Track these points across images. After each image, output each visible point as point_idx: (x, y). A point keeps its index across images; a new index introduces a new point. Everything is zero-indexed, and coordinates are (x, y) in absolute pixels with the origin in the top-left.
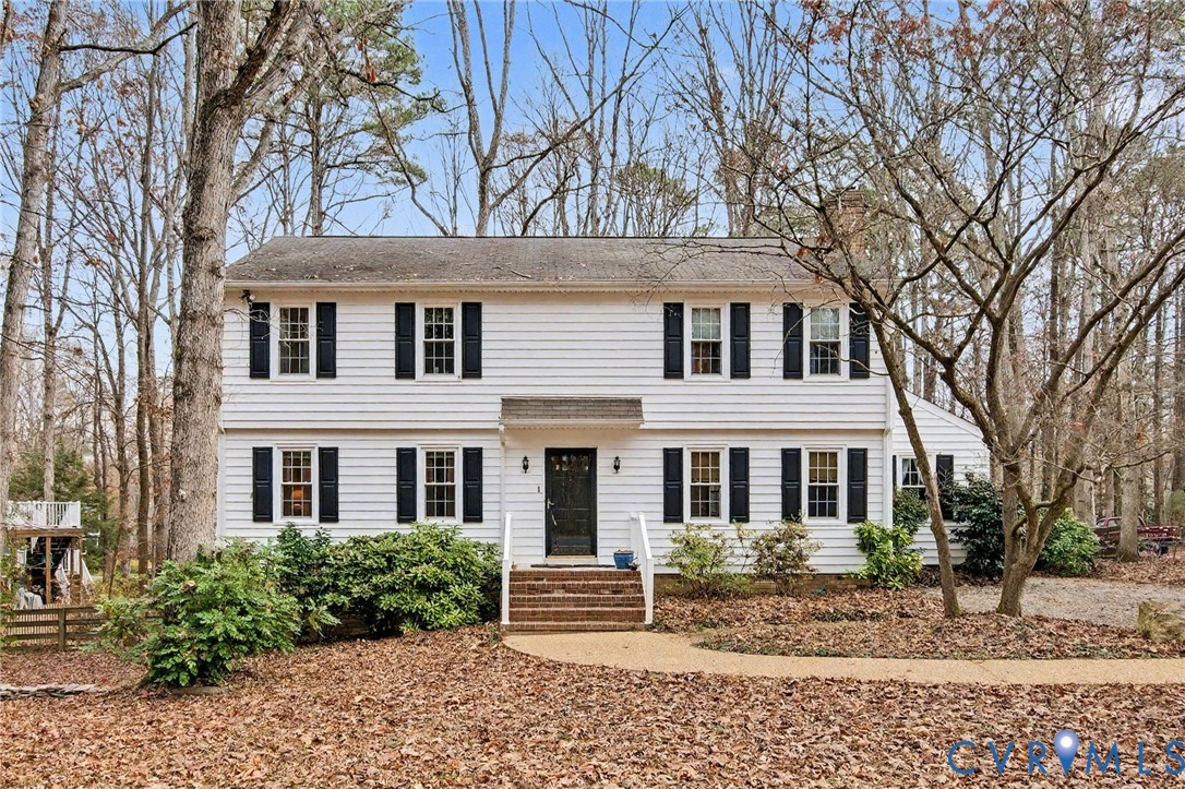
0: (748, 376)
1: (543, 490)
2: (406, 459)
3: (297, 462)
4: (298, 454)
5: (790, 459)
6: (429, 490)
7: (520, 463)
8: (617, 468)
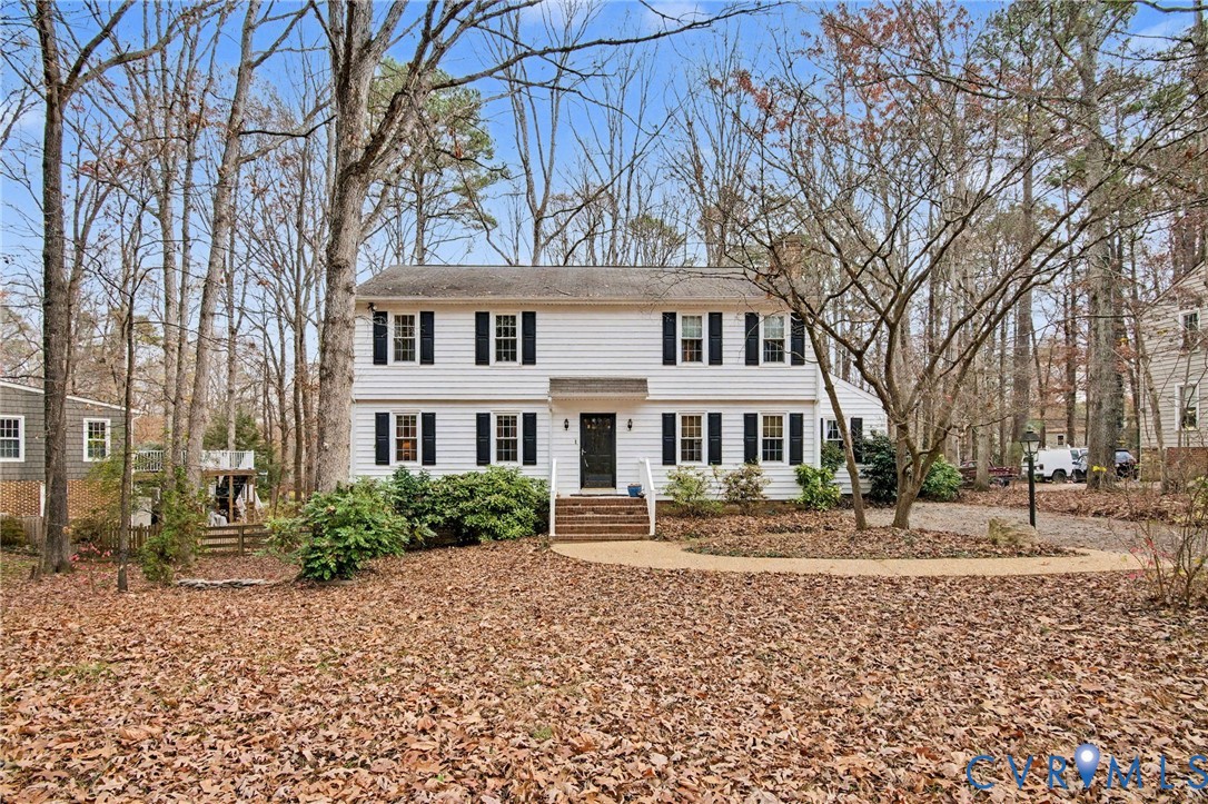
0: (721, 363)
1: (579, 442)
2: (483, 421)
3: (406, 423)
4: (408, 417)
5: (750, 421)
6: (499, 442)
7: (562, 423)
8: (630, 427)
